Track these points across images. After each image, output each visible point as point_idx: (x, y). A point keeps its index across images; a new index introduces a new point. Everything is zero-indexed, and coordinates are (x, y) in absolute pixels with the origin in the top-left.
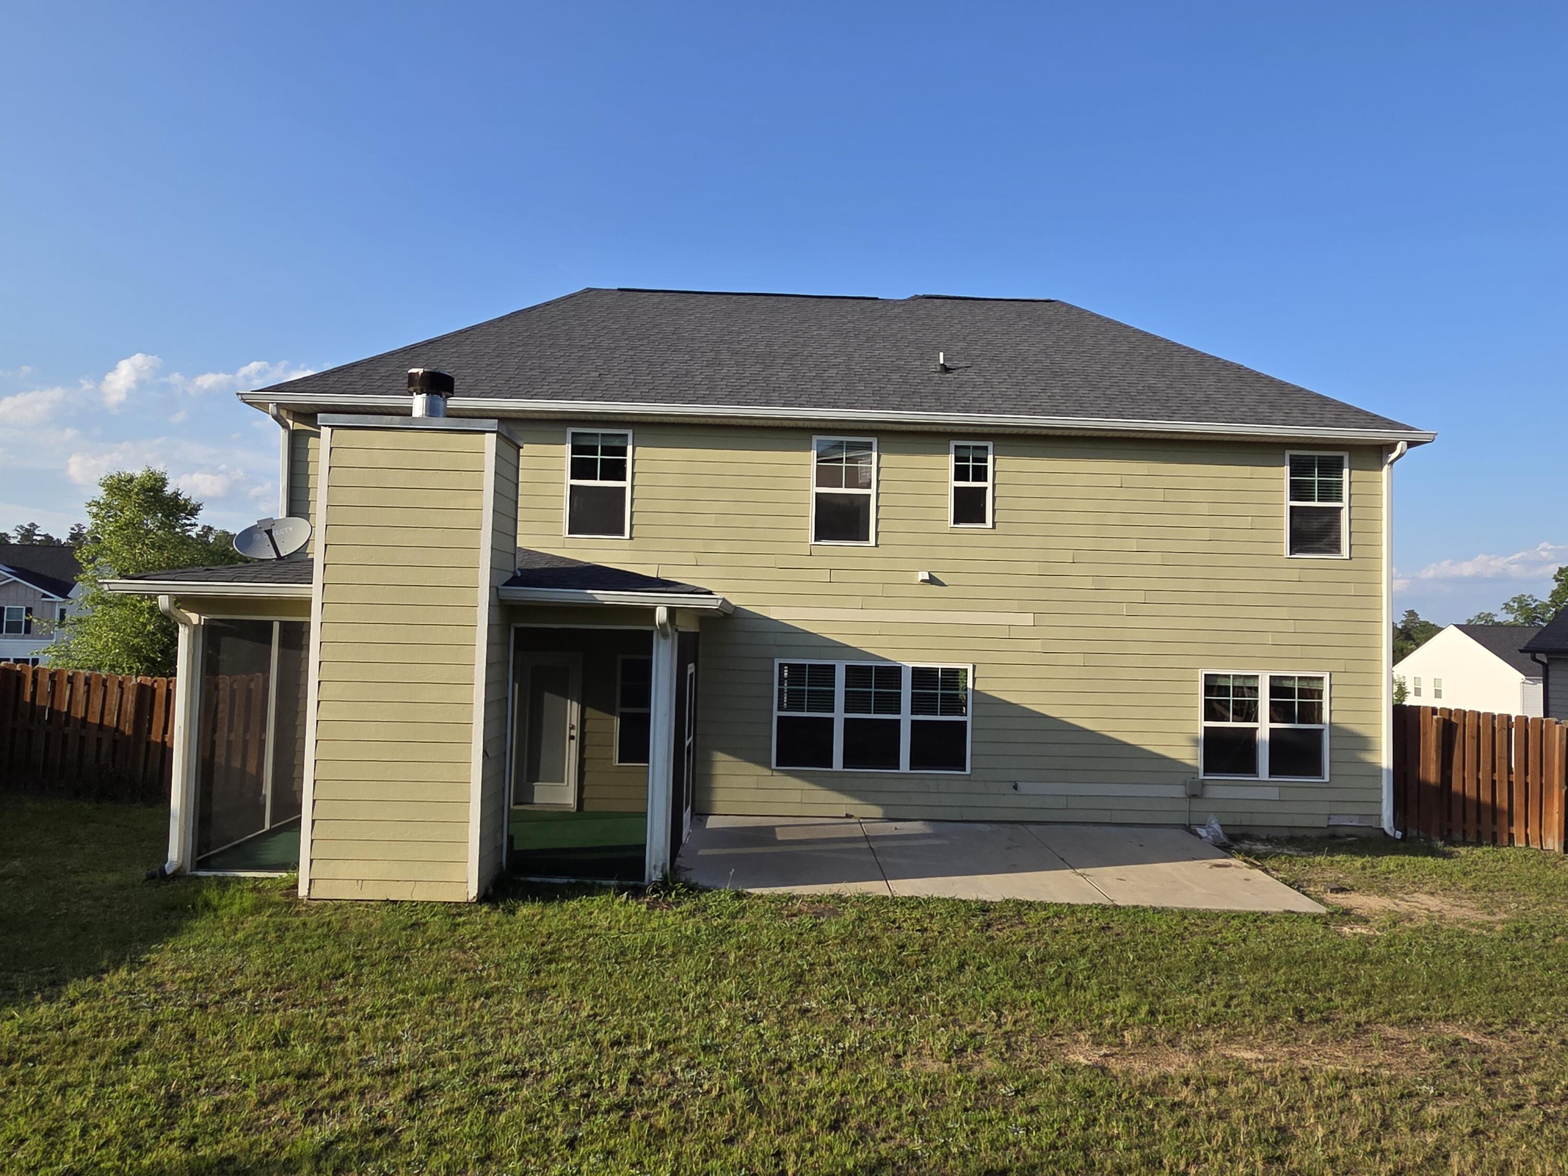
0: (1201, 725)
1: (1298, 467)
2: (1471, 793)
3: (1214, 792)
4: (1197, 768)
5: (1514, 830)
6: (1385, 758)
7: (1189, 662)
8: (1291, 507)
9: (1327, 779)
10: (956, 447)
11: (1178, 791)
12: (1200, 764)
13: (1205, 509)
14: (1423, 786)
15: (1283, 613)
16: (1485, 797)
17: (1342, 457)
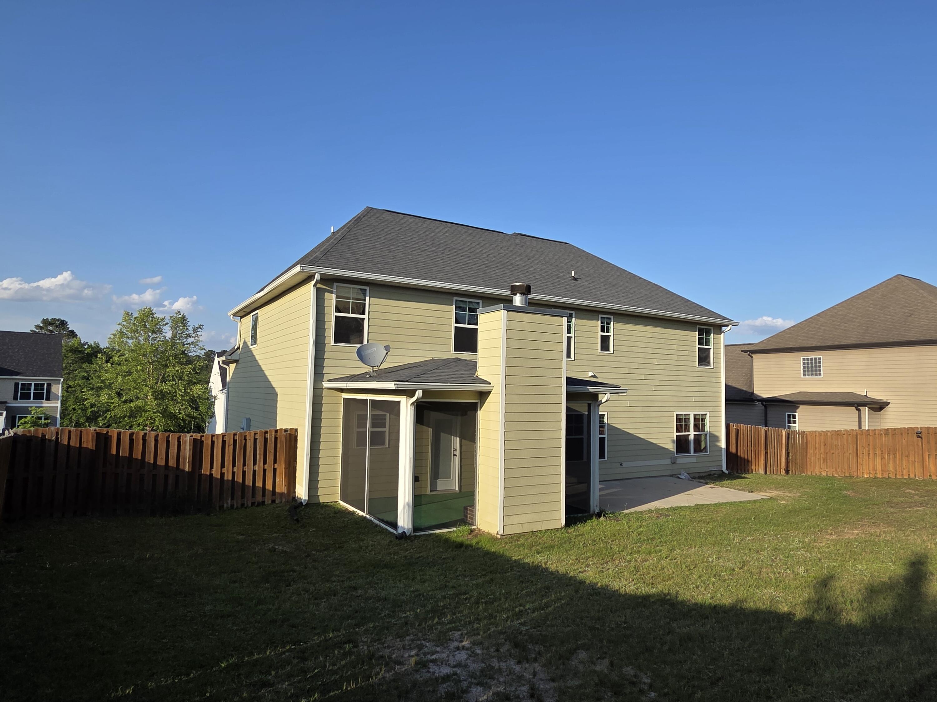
0: (676, 434)
1: (701, 332)
2: (742, 456)
3: (679, 461)
4: (674, 452)
5: (753, 468)
6: (723, 445)
7: (671, 409)
8: (699, 348)
9: (708, 453)
10: (601, 317)
11: (668, 461)
12: (675, 451)
13: (675, 347)
14: (732, 453)
15: (696, 389)
16: (746, 457)
17: (711, 329)
